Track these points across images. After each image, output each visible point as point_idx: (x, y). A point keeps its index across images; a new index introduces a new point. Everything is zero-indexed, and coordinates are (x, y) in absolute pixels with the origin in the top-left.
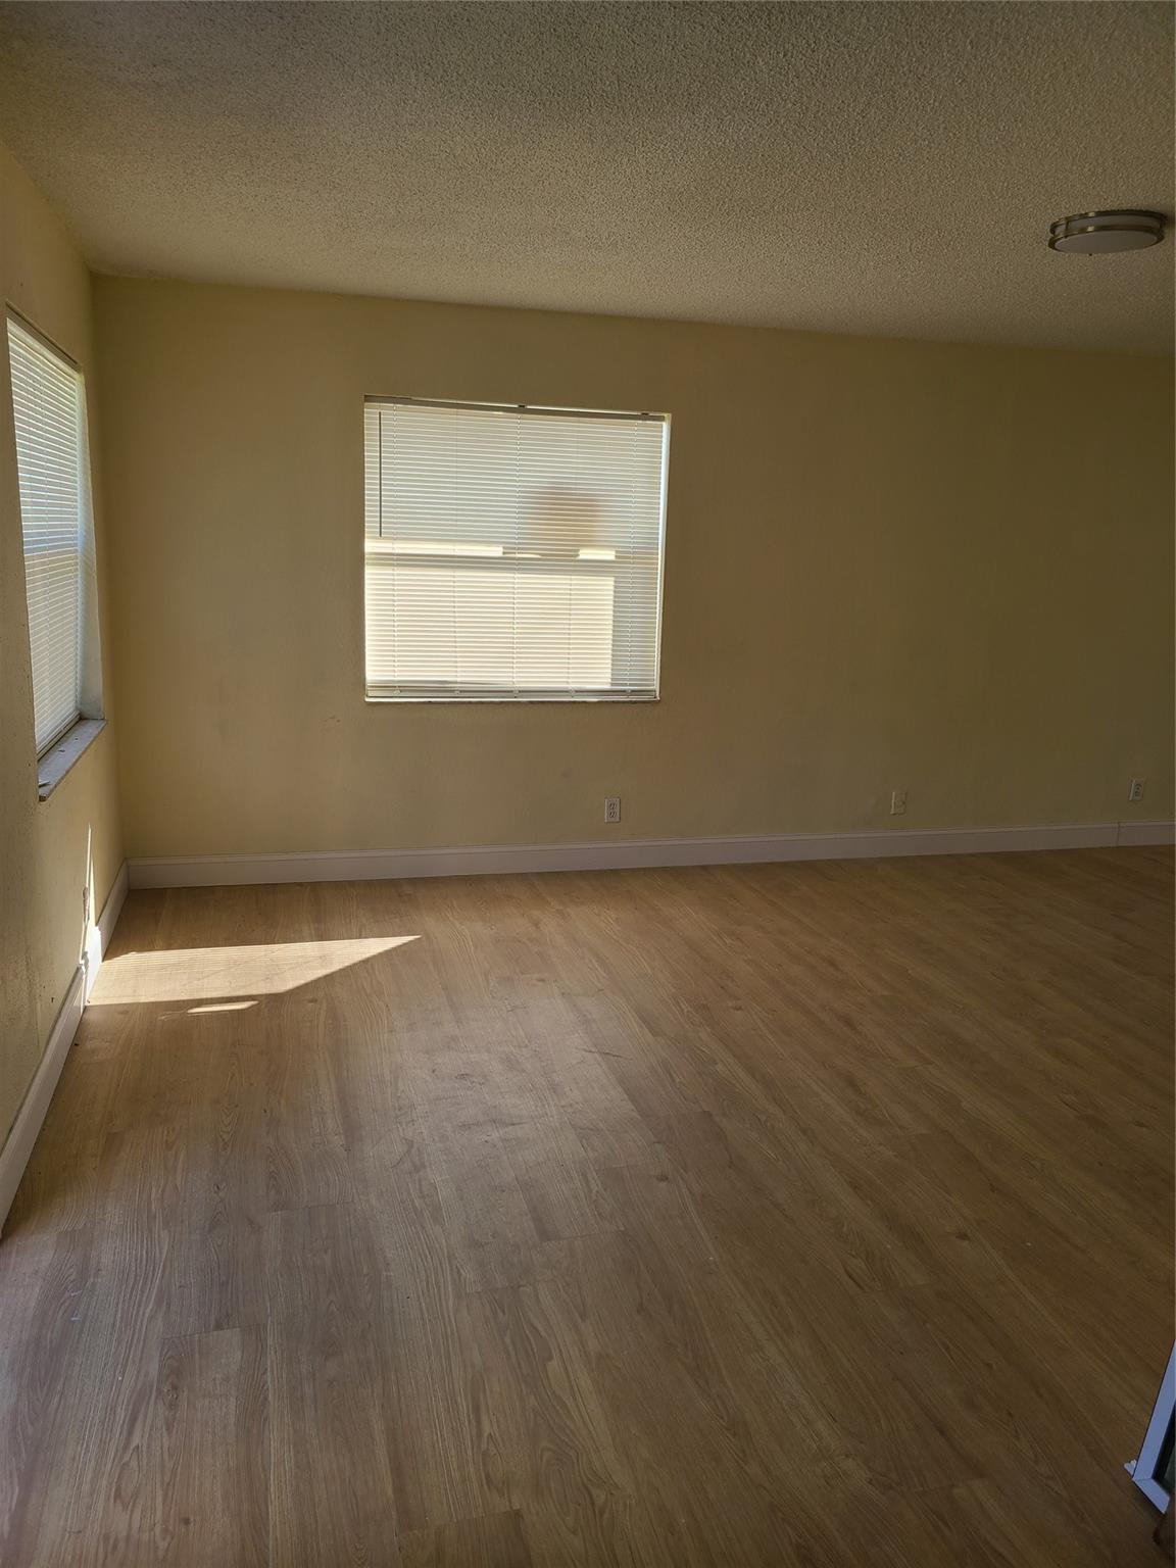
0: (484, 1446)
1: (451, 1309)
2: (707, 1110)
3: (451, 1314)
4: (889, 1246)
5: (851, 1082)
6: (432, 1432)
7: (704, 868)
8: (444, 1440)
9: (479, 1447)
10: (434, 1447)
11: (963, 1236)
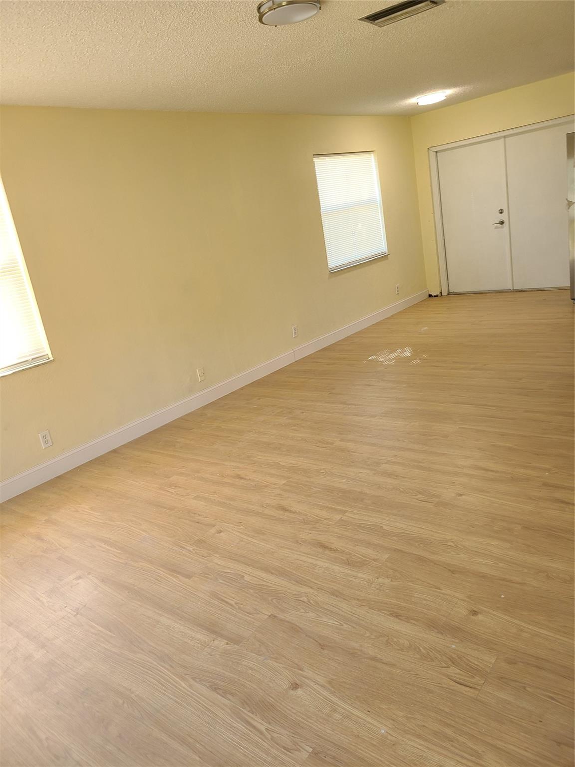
0: (269, 736)
1: (186, 687)
2: (270, 614)
3: (189, 690)
4: (454, 647)
5: (324, 547)
6: (237, 749)
7: (115, 451)
8: (247, 749)
9: (267, 738)
10: (245, 755)
11: (475, 613)
